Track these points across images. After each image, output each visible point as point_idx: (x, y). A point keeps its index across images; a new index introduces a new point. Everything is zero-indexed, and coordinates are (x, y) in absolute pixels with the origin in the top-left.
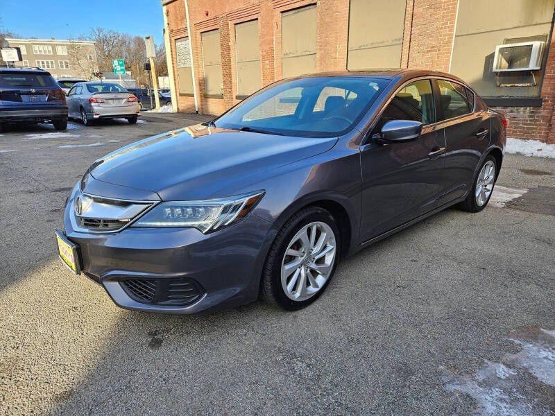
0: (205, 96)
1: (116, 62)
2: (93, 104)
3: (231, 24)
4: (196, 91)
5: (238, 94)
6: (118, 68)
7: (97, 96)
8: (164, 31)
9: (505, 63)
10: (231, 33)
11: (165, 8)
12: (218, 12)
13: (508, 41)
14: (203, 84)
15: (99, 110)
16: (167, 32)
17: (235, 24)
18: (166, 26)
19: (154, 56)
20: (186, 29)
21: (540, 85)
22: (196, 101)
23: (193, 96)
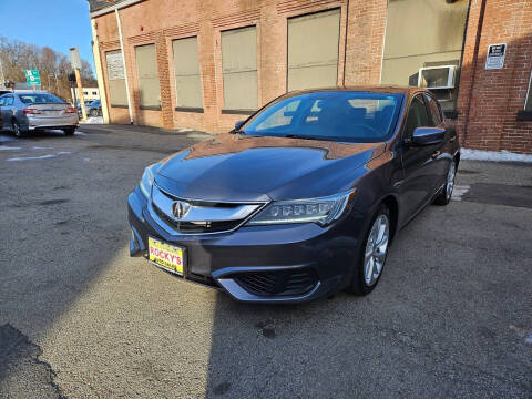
0: (140, 108)
1: (29, 73)
2: (28, 115)
3: (168, 40)
4: (130, 103)
5: (177, 105)
6: (32, 78)
7: (32, 107)
8: (93, 43)
9: (425, 83)
10: (169, 48)
11: (93, 21)
12: (155, 28)
13: (427, 64)
14: (138, 96)
15: (34, 121)
16: (96, 43)
17: (173, 40)
18: (95, 38)
19: (80, 67)
20: (118, 42)
21: (455, 101)
22: (131, 112)
23: (127, 107)
